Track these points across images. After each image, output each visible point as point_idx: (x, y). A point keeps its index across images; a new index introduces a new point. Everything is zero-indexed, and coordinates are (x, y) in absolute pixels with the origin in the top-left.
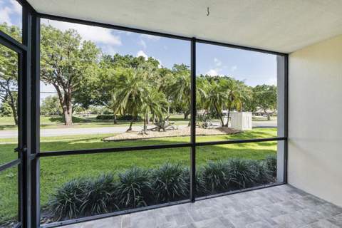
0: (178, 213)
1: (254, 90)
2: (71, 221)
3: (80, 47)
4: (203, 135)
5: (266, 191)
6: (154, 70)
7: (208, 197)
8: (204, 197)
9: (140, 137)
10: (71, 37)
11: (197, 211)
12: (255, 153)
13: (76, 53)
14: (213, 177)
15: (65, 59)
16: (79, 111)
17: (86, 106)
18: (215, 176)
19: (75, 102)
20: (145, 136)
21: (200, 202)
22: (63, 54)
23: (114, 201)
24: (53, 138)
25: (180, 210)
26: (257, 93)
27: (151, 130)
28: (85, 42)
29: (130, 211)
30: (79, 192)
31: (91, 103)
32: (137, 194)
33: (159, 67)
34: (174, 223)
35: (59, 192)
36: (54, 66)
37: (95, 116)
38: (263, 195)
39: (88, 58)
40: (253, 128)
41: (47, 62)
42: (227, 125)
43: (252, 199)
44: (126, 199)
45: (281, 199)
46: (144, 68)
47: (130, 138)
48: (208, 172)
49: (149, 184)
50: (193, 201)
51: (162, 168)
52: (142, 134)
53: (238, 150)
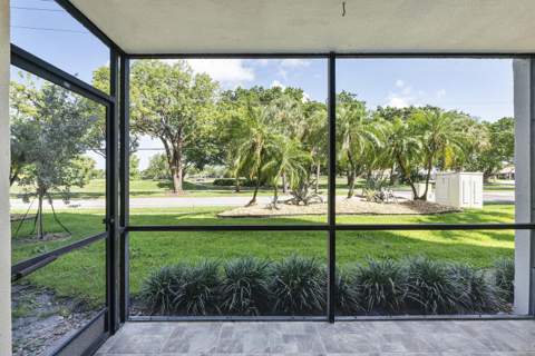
0: (303, 333)
1: (492, 128)
2: (162, 318)
3: (192, 84)
4: (373, 214)
5: (481, 327)
6: (294, 106)
7: (359, 318)
8: (352, 318)
9: (267, 212)
10: (181, 72)
11: (335, 337)
12: (478, 253)
13: (186, 92)
14: (373, 287)
15: (174, 102)
16: (192, 173)
17: (200, 167)
18: (377, 285)
19: (187, 161)
20: (275, 212)
21: (344, 324)
22: (171, 96)
23: (216, 301)
24: (158, 209)
25: (307, 331)
26: (501, 134)
27: (286, 202)
28: (198, 75)
29: (234, 318)
30: (174, 282)
31: (207, 162)
32: (246, 296)
33: (304, 100)
34: (294, 347)
35: (152, 279)
36: (161, 113)
37: (212, 180)
38: (471, 332)
39: (201, 98)
40: (485, 204)
41: (153, 108)
42: (424, 198)
43: (446, 335)
44: (230, 302)
45: (512, 345)
46: (278, 105)
47: (252, 213)
48: (365, 277)
49: (265, 284)
50: (331, 320)
51: (287, 262)
52: (270, 208)
53: (440, 244)
